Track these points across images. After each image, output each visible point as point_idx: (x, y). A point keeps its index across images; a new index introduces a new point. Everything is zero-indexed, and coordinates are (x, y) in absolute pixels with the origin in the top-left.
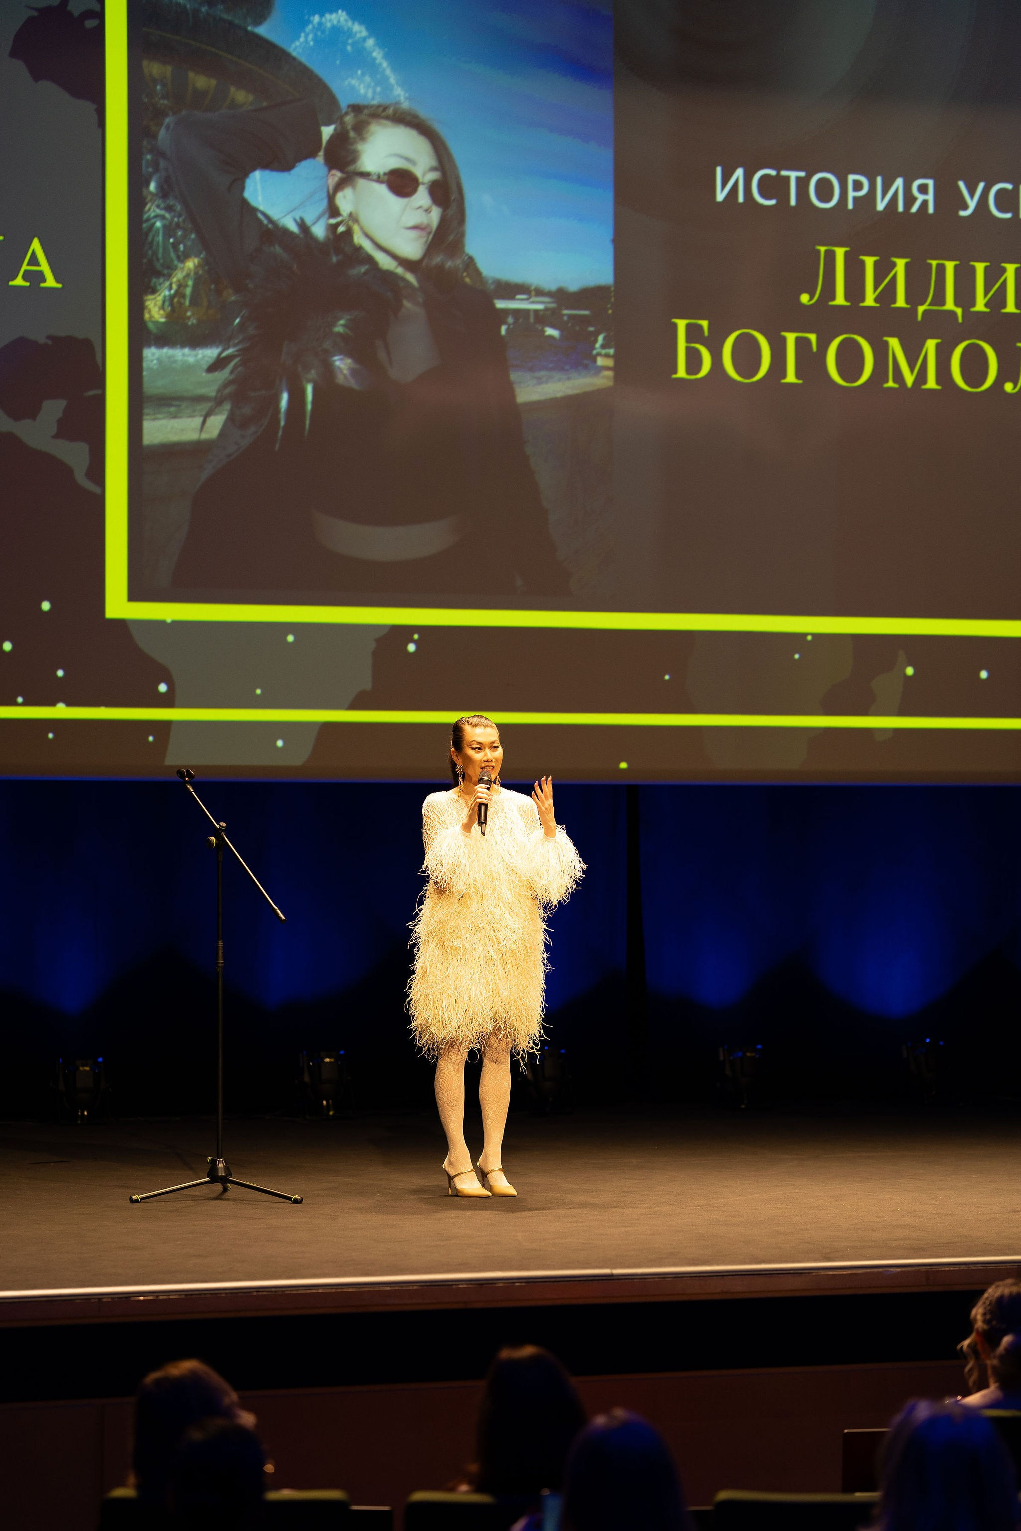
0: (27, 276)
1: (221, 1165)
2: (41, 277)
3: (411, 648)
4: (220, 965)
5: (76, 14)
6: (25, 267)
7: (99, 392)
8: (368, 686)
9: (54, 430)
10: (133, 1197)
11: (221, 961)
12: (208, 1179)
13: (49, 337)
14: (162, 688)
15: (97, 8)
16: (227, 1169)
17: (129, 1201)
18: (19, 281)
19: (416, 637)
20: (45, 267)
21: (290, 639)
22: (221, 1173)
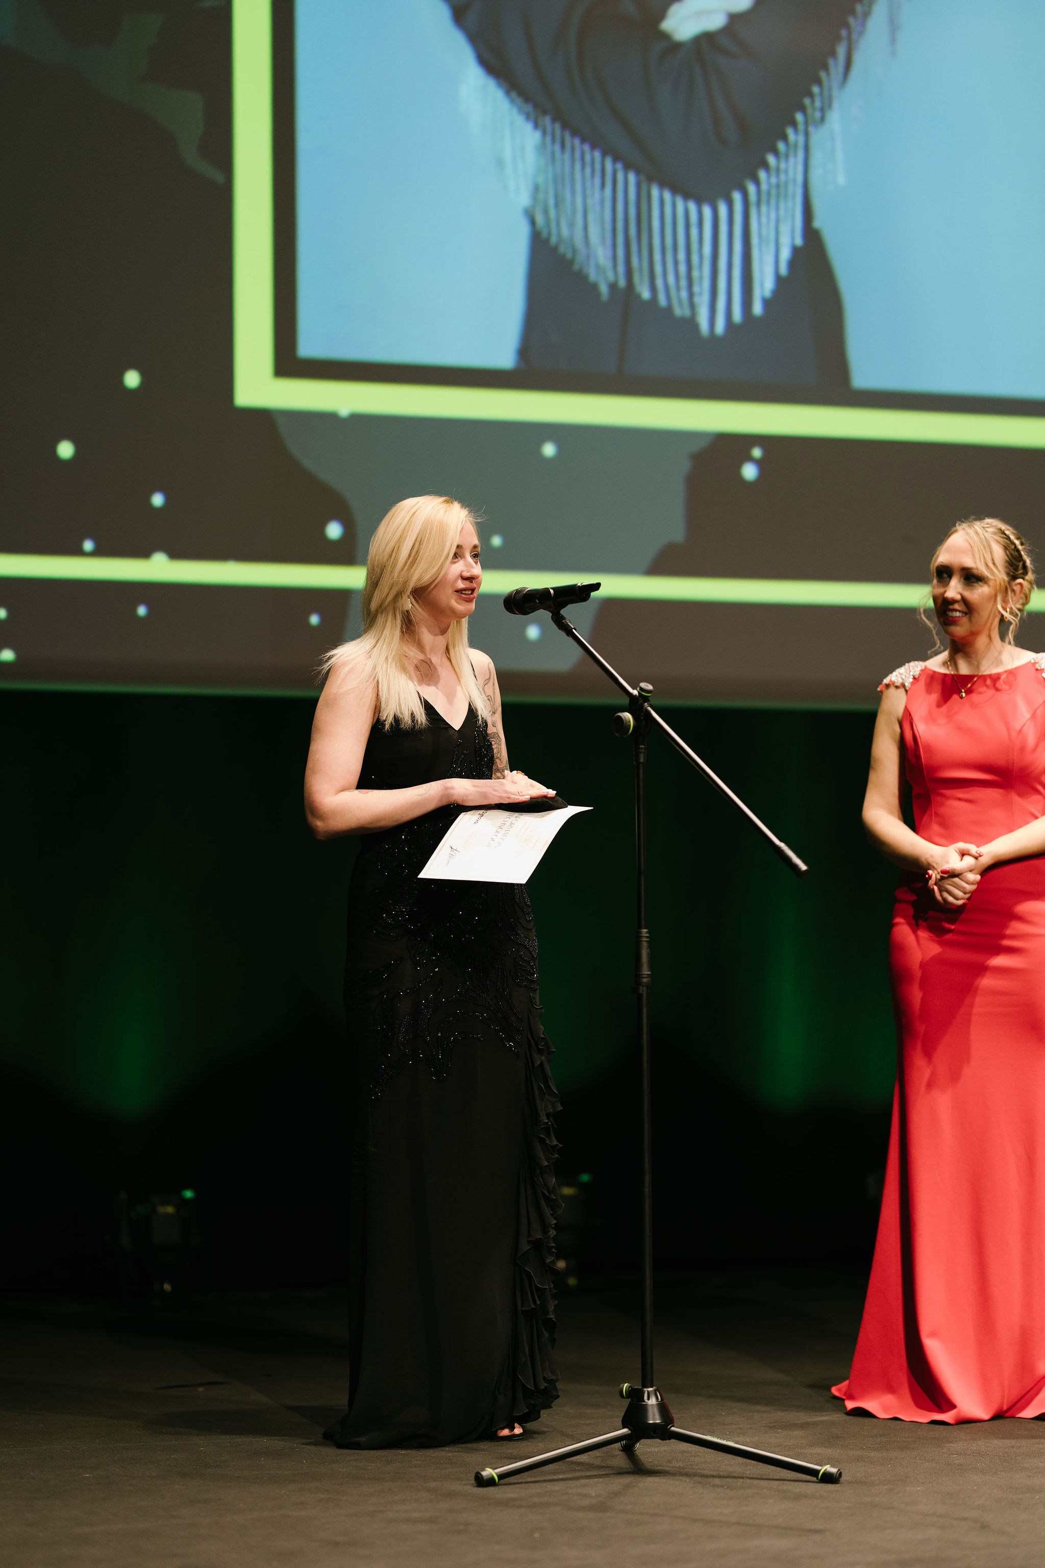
1: (652, 1401)
3: (749, 472)
4: (645, 980)
8: (678, 534)
9: (143, 65)
10: (484, 1473)
11: (646, 971)
12: (625, 1430)
14: (334, 531)
16: (663, 1408)
17: (473, 1482)
19: (757, 453)
21: (549, 450)
22: (654, 1418)
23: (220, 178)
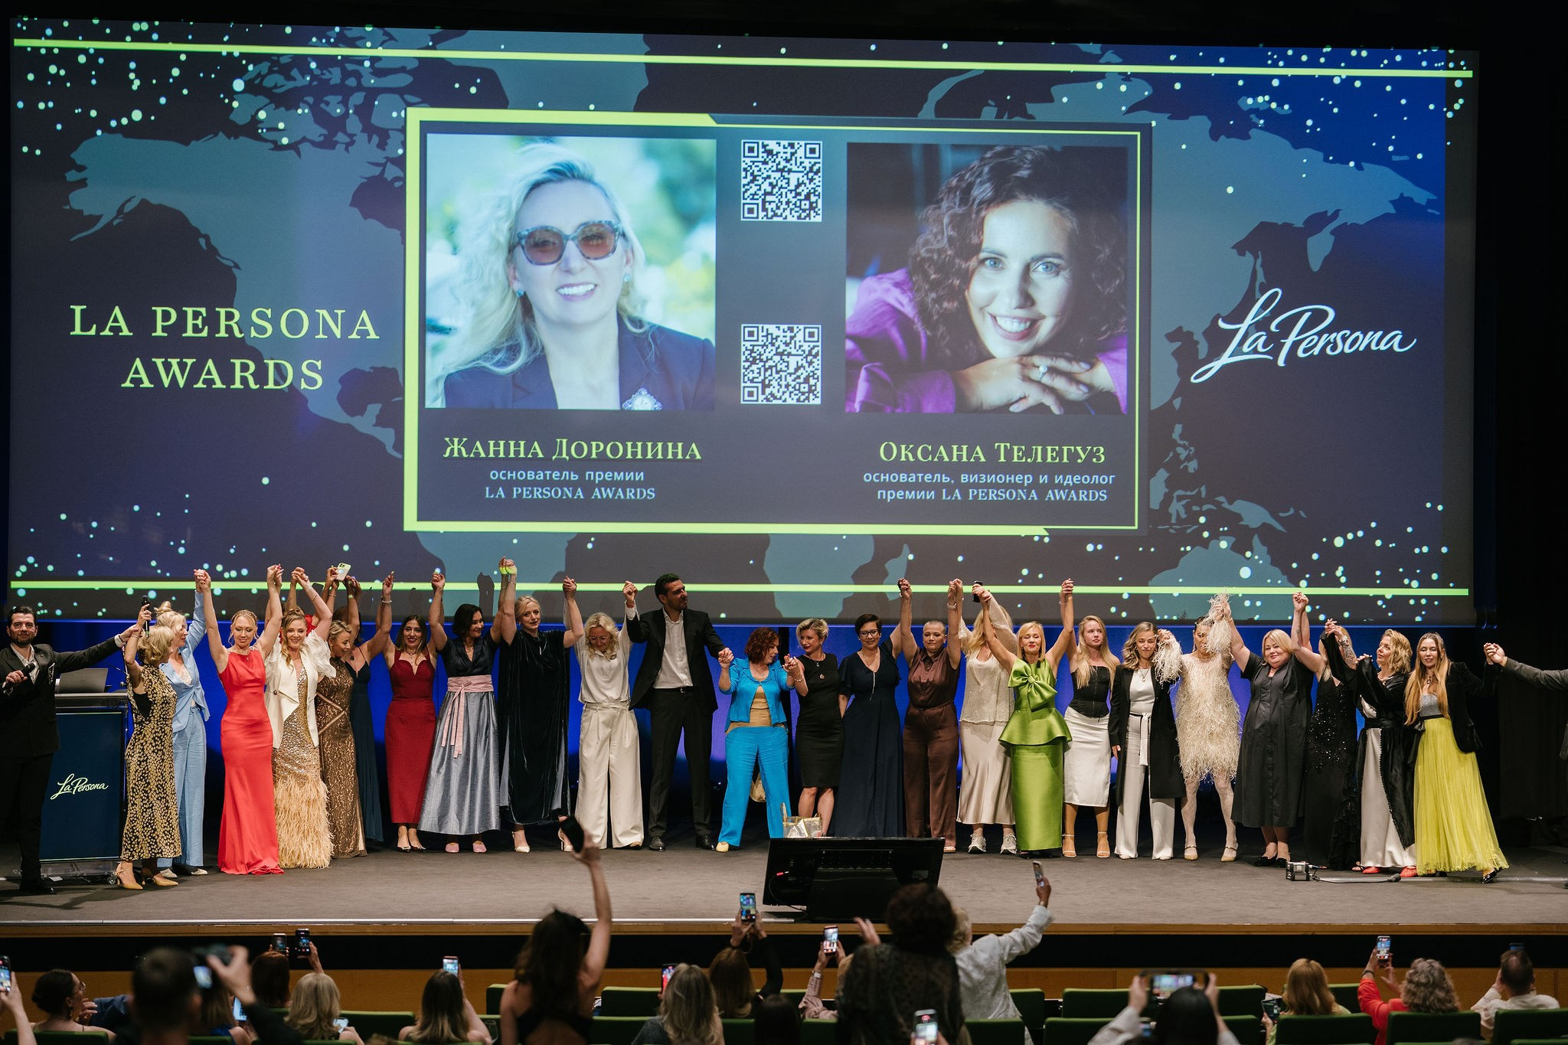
0: (359, 333)
2: (367, 333)
3: (590, 546)
5: (389, 180)
6: (357, 327)
7: (401, 399)
8: (563, 568)
9: (374, 421)
13: (371, 368)
15: (402, 175)
18: (354, 336)
19: (593, 539)
20: (369, 327)
21: (515, 541)
23: (400, 456)
